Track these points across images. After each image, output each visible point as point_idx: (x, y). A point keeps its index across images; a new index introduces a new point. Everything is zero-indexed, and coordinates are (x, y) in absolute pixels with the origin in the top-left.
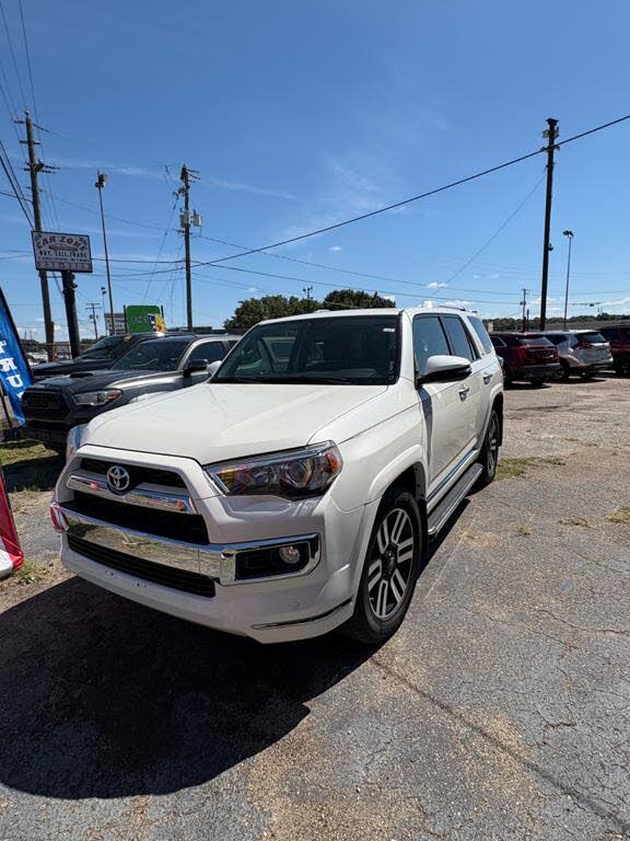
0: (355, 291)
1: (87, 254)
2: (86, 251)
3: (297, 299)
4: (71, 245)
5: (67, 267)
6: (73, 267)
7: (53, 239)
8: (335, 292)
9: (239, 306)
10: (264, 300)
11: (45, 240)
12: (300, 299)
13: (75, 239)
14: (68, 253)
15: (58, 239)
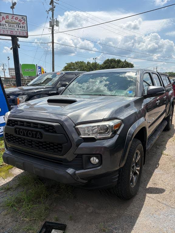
0: (116, 60)
1: (26, 27)
2: (25, 25)
3: (90, 63)
4: (17, 21)
5: (14, 34)
6: (18, 34)
7: (7, 17)
8: (108, 60)
9: (66, 65)
10: (76, 63)
11: (3, 17)
12: (91, 63)
13: (20, 18)
14: (15, 25)
15: (10, 17)
